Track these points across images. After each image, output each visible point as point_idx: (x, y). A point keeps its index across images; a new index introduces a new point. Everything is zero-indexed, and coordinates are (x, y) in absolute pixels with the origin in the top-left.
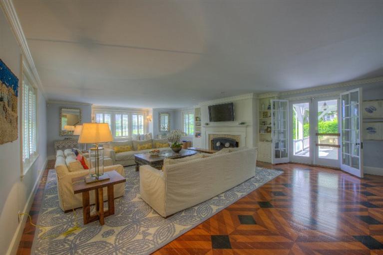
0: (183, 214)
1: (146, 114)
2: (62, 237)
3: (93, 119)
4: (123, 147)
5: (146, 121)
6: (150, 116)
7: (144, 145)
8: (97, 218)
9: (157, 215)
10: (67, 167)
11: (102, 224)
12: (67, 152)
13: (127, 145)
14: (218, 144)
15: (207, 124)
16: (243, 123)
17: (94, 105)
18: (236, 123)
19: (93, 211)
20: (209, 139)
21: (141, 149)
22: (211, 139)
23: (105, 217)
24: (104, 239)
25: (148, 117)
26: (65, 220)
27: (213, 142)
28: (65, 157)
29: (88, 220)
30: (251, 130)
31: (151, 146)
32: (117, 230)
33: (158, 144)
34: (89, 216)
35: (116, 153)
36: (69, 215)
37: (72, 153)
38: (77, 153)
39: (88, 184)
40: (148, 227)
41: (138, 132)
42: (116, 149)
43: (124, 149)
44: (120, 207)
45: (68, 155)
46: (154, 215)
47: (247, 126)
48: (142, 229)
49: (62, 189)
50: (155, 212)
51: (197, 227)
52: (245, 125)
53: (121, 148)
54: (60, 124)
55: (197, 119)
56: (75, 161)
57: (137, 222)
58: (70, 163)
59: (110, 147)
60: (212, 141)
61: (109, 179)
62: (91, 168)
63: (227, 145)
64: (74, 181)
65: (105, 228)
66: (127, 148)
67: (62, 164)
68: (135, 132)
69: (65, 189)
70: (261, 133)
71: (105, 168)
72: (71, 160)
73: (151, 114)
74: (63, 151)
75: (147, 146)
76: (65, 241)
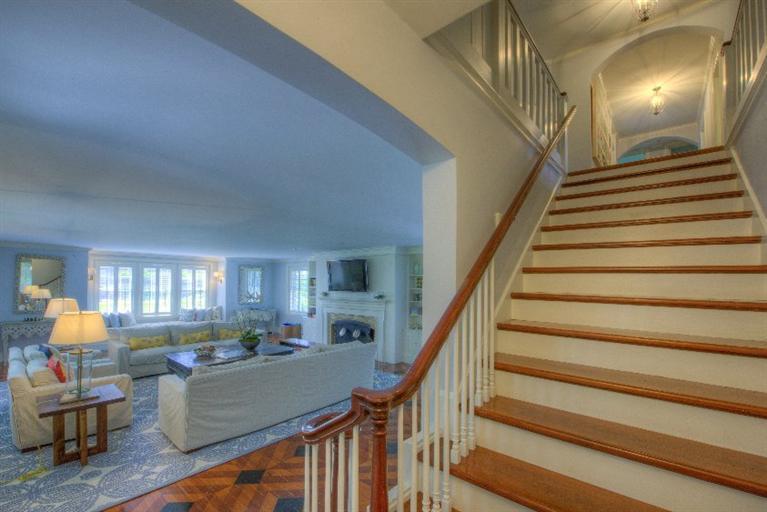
0: (218, 447)
1: (212, 268)
2: (16, 482)
3: (92, 278)
4: (148, 339)
5: (212, 282)
6: (220, 274)
7: (194, 335)
8: (76, 456)
9: (176, 450)
10: (29, 379)
11: (85, 464)
12: (30, 350)
13: (158, 334)
14: (342, 333)
15: (326, 294)
16: (381, 297)
17: (94, 249)
18: (370, 296)
19: (71, 448)
20: (329, 322)
21: (187, 342)
22: (332, 322)
23: (89, 455)
24: (84, 482)
25: (216, 274)
26: (21, 462)
27: (335, 327)
28: (26, 362)
29: (62, 459)
30: (392, 309)
31: (208, 335)
32: (106, 470)
33: (223, 332)
34: (63, 454)
35: (132, 350)
36: (28, 456)
37: (39, 352)
38: (49, 354)
39: (63, 404)
40: (155, 466)
41: (194, 304)
42: (133, 342)
43: (150, 342)
44: (119, 442)
45: (33, 357)
46: (172, 451)
47: (387, 302)
48: (145, 468)
49: (19, 415)
50: (175, 447)
51: (229, 462)
52: (384, 300)
53: (144, 341)
54: (17, 279)
55: (312, 281)
56: (44, 368)
57: (141, 460)
58: (34, 374)
59: (122, 338)
60: (333, 325)
61: (98, 397)
62: (70, 380)
63: (356, 334)
64: (40, 400)
65: (88, 469)
66: (158, 340)
67: (21, 376)
68: (187, 304)
69: (24, 415)
70: (413, 314)
71: (93, 380)
72: (36, 367)
73: (223, 268)
74: (22, 349)
75: (199, 335)
76: (21, 486)
